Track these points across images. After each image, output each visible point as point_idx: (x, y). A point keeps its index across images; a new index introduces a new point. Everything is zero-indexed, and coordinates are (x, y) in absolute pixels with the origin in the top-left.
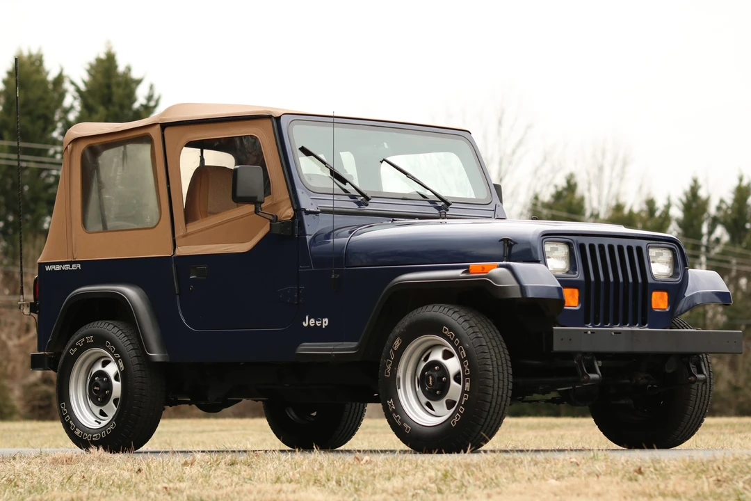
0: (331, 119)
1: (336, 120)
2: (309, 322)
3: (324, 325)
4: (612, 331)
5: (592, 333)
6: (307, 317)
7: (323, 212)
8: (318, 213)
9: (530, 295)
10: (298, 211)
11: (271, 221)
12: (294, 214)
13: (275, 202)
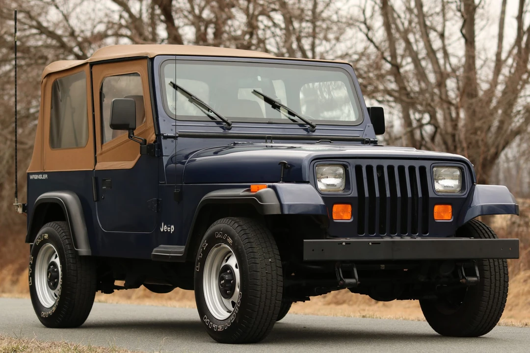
0: (174, 57)
1: (178, 57)
2: (164, 228)
3: (172, 230)
4: (370, 242)
5: (346, 244)
6: (163, 224)
7: (181, 136)
8: (177, 137)
9: (286, 212)
10: (159, 135)
11: (141, 144)
12: (156, 138)
13: (147, 128)
